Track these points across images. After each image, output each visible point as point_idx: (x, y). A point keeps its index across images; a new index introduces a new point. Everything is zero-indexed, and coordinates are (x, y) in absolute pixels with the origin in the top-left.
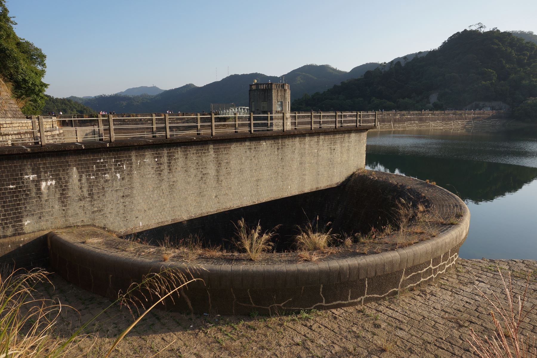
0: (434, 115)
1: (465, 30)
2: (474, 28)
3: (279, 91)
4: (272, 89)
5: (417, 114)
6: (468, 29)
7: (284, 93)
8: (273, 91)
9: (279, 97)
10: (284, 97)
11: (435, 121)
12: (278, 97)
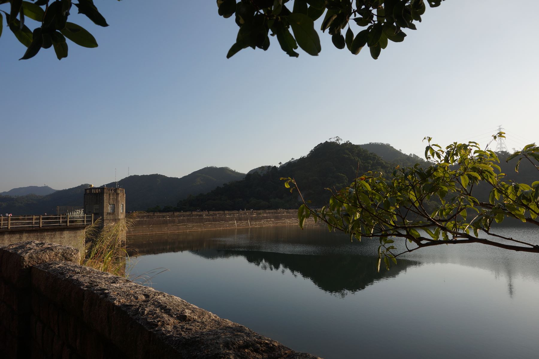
0: (289, 213)
1: (326, 142)
2: (333, 140)
3: (111, 195)
4: (104, 193)
5: (272, 212)
6: (329, 141)
7: (117, 197)
8: (105, 194)
9: (111, 200)
10: (117, 200)
11: (291, 218)
12: (109, 200)
